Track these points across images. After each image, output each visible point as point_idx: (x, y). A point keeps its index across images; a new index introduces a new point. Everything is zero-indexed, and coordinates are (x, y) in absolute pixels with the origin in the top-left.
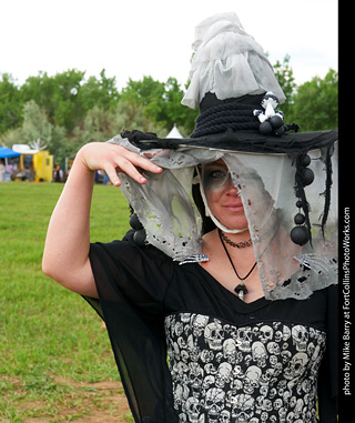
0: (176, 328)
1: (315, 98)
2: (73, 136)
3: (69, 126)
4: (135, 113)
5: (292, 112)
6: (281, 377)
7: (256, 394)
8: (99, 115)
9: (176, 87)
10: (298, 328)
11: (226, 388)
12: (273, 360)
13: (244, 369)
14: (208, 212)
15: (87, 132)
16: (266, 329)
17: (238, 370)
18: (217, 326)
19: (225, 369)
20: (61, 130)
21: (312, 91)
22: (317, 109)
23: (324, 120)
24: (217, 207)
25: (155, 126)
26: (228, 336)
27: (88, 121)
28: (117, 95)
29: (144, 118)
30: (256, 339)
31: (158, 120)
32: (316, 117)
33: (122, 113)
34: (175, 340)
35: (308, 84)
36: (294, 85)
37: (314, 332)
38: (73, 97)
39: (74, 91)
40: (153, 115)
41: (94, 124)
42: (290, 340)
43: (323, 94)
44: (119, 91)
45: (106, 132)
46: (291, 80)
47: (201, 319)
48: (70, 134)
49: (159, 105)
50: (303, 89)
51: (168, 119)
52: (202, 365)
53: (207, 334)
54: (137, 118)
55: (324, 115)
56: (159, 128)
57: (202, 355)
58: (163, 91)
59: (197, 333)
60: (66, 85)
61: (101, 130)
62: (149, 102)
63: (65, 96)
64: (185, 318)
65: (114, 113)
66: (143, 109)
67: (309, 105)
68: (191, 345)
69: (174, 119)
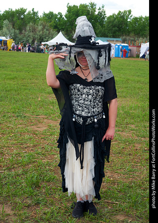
0: (72, 87)
1: (113, 22)
2: (22, 34)
3: (20, 30)
4: (45, 25)
5: (105, 27)
6: (96, 98)
7: (91, 101)
8: (32, 26)
9: (61, 16)
10: (100, 87)
11: (84, 100)
12: (94, 94)
13: (88, 96)
14: (78, 62)
15: (27, 32)
16: (93, 87)
17: (87, 96)
18: (82, 86)
19: (84, 96)
20: (17, 31)
21: (112, 19)
22: (114, 26)
23: (116, 30)
24: (80, 61)
25: (53, 31)
26: (84, 89)
27: (28, 28)
28: (39, 18)
29: (49, 27)
30: (90, 89)
31: (54, 28)
32: (114, 29)
33: (41, 25)
34: (72, 90)
35: (111, 16)
36: (106, 17)
37: (103, 88)
38: (22, 19)
39: (22, 16)
40: (52, 26)
41: (30, 29)
42: (98, 89)
43: (116, 20)
44: (39, 16)
45: (34, 32)
46: (105, 14)
47: (78, 85)
48: (21, 33)
49: (55, 22)
50: (109, 18)
51: (58, 28)
52: (79, 95)
53: (80, 88)
54: (46, 27)
55: (116, 28)
56: (54, 32)
57: (79, 93)
58: (56, 18)
59: (78, 88)
60: (19, 14)
61: (33, 32)
62: (51, 21)
63: (19, 18)
64: (74, 85)
65: (37, 25)
66: (49, 24)
67: (111, 24)
68: (76, 91)
69: (60, 28)
